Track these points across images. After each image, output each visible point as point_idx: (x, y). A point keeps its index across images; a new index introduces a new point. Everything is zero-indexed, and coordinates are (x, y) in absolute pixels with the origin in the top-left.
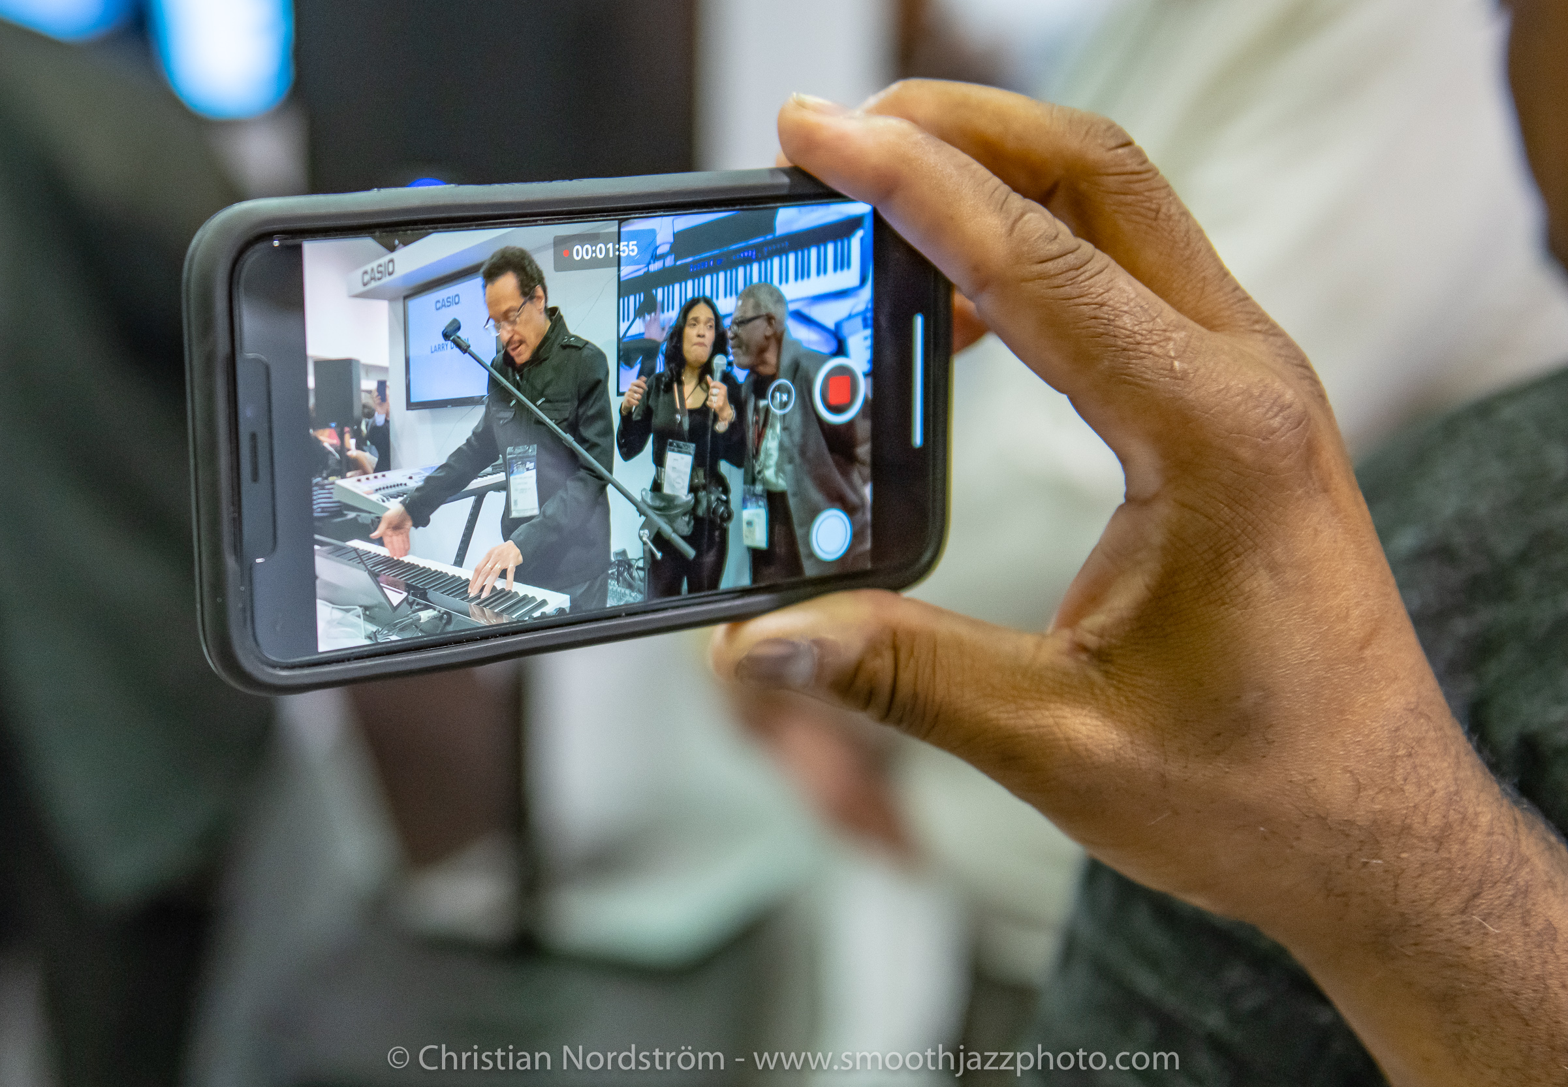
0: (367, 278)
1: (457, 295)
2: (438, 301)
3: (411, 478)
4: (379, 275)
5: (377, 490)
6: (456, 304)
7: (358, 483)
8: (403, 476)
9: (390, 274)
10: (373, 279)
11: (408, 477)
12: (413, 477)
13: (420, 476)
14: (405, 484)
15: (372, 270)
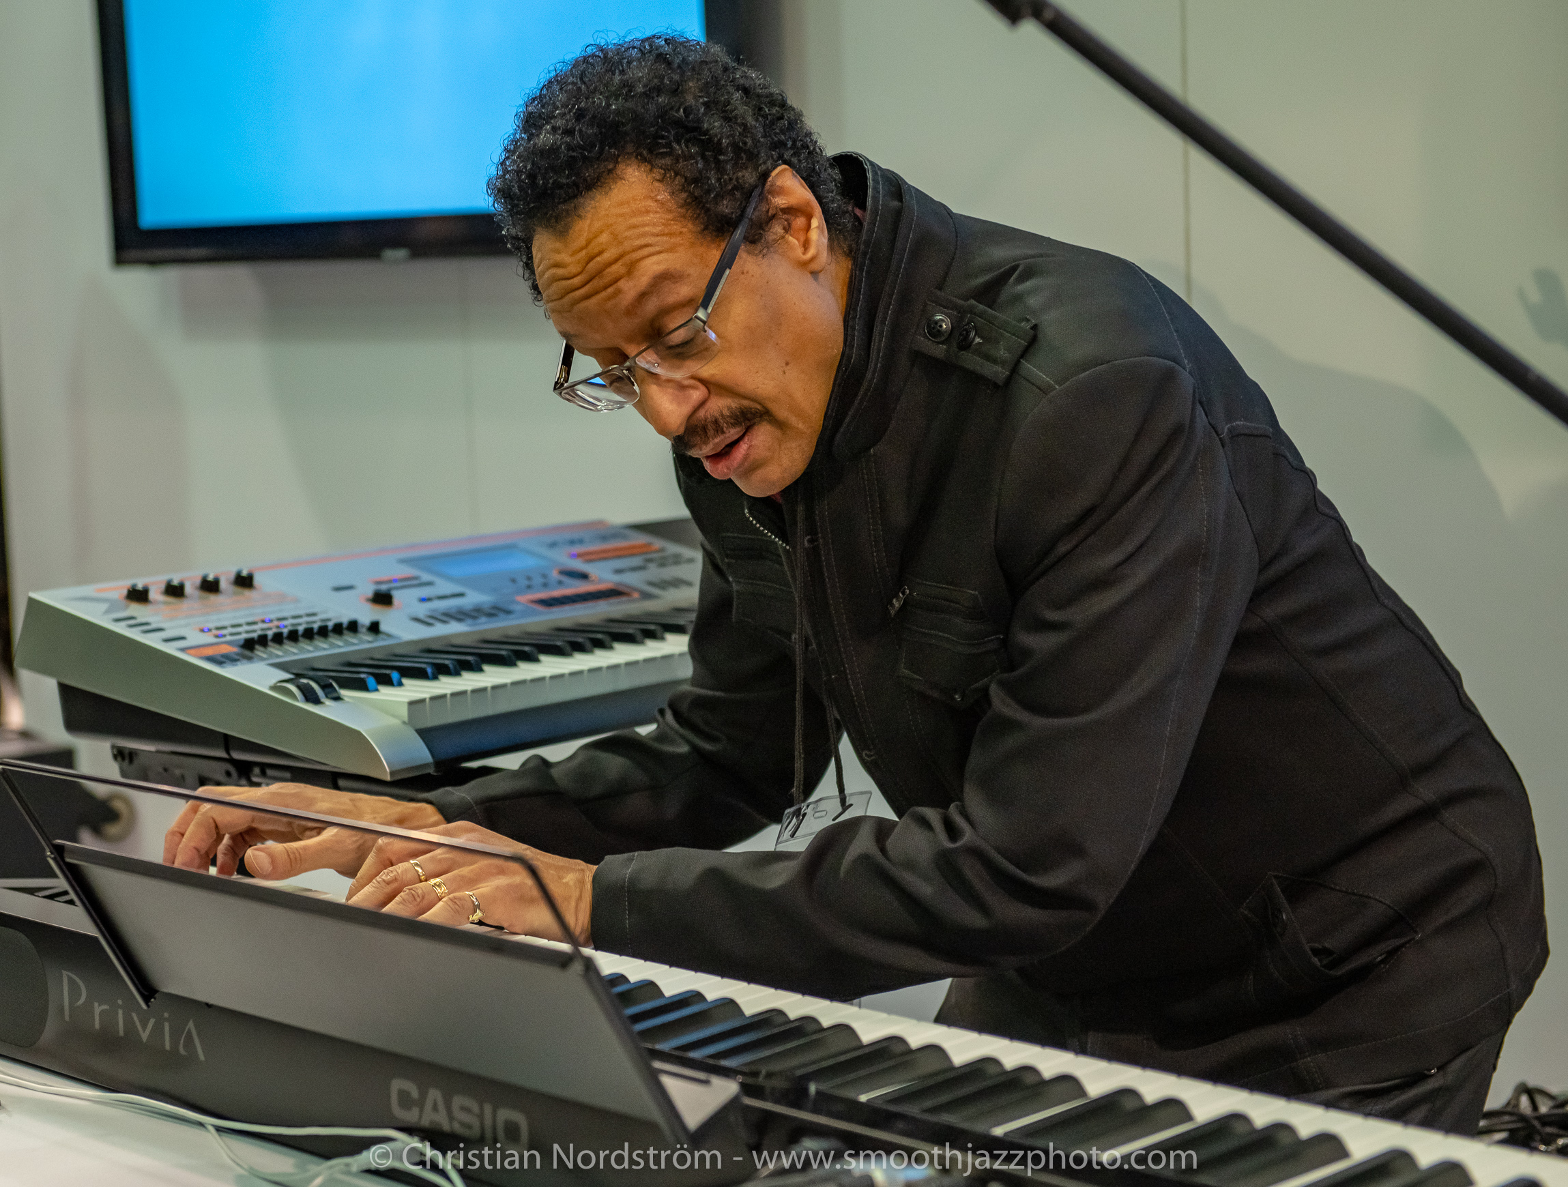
5: (249, 645)
7: (138, 611)
8: (340, 589)
11: (370, 591)
13: (425, 592)
14: (374, 628)
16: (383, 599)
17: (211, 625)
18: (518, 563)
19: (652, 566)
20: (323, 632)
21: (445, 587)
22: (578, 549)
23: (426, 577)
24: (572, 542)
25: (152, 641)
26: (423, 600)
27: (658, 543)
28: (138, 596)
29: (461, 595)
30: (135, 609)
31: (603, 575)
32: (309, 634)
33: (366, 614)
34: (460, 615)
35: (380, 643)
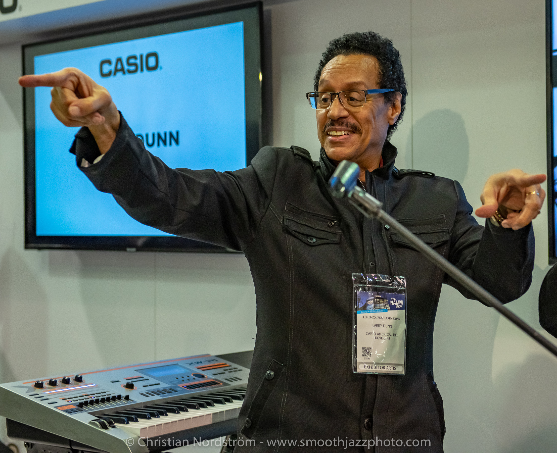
5: (81, 405)
8: (114, 382)
11: (125, 383)
12: (134, 385)
13: (145, 383)
14: (127, 398)
16: (130, 386)
17: (66, 397)
18: (178, 371)
19: (226, 372)
20: (108, 400)
21: (152, 381)
22: (200, 365)
23: (145, 377)
24: (198, 363)
25: (44, 404)
26: (144, 386)
27: (229, 363)
28: (39, 385)
29: (159, 384)
30: (38, 391)
31: (209, 375)
32: (103, 401)
33: (124, 392)
34: (158, 392)
35: (128, 404)
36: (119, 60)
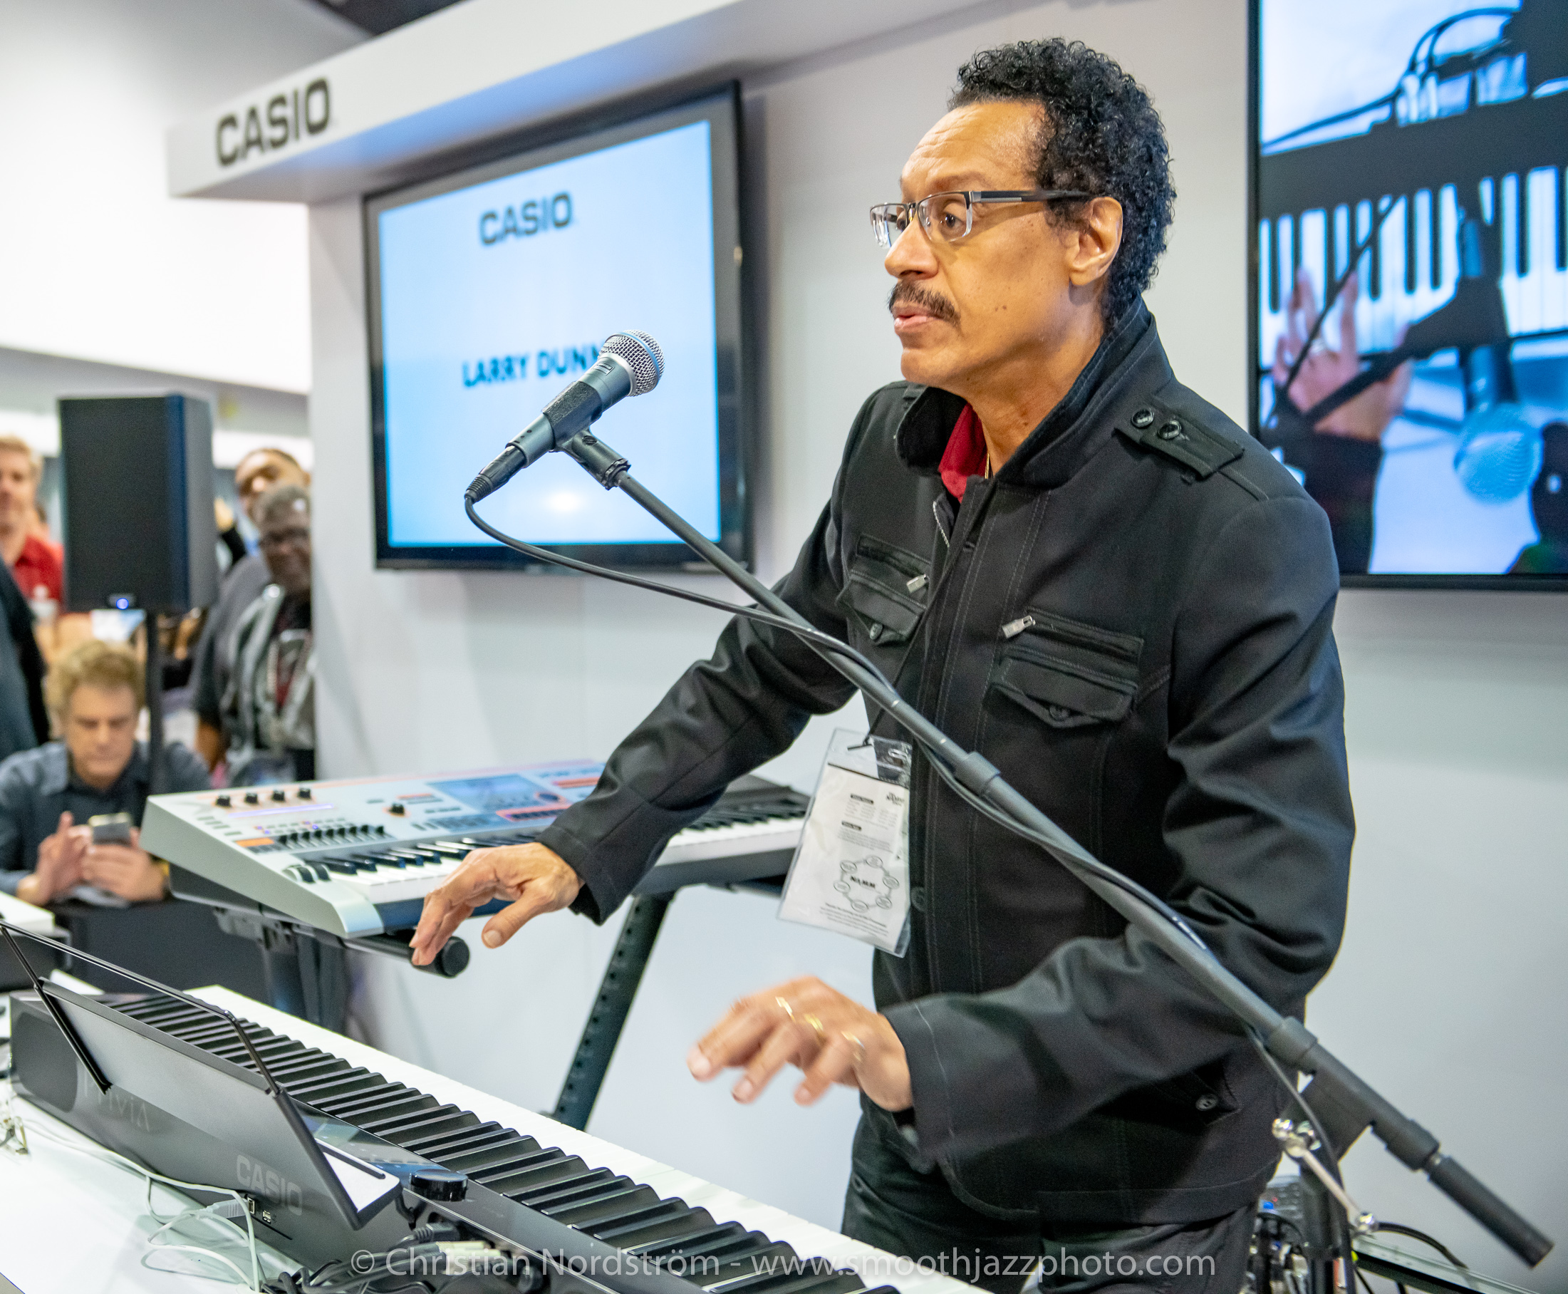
0: (233, 139)
1: (564, 197)
2: (491, 216)
3: (398, 810)
4: (278, 133)
5: (283, 840)
6: (561, 224)
7: (220, 813)
8: (372, 802)
9: (316, 129)
10: (254, 142)
11: (389, 805)
12: (408, 808)
13: (430, 805)
14: (380, 830)
15: (253, 113)
17: (264, 825)
18: (511, 789)
20: (342, 832)
21: (448, 803)
22: (561, 779)
23: (439, 796)
24: (560, 774)
25: (218, 835)
26: (428, 812)
28: (224, 803)
29: (457, 809)
32: (331, 834)
33: (379, 821)
34: (449, 824)
35: (380, 841)
36: (510, 212)
